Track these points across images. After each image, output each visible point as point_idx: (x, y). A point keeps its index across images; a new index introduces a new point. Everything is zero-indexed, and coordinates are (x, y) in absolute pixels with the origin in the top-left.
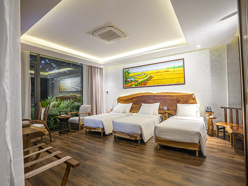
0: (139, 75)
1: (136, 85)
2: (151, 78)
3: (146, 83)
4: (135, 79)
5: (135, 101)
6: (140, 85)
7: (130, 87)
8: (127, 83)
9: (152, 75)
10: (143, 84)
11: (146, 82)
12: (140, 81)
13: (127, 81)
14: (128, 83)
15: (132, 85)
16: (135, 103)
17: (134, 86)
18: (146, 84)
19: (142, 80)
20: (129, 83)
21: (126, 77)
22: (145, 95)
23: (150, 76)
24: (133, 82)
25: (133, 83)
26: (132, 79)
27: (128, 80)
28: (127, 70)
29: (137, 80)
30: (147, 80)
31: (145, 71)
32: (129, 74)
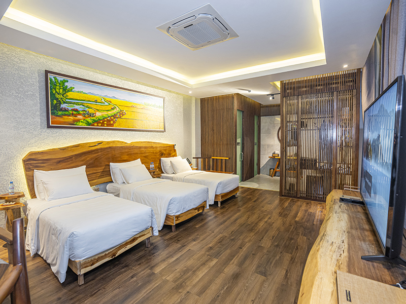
0: (96, 101)
1: (88, 124)
2: (122, 114)
3: (112, 122)
4: (87, 109)
5: (92, 159)
6: (100, 125)
7: (72, 126)
8: (60, 113)
9: (125, 109)
10: (106, 124)
11: (112, 120)
12: (99, 115)
13: (61, 110)
14: (65, 115)
15: (78, 121)
16: (92, 164)
17: (84, 124)
18: (112, 125)
19: (105, 114)
20: (69, 115)
21: (57, 96)
22: (114, 146)
23: (121, 111)
24: (80, 114)
25: (80, 117)
26: (76, 107)
27: (63, 106)
28: (60, 78)
29: (91, 111)
30: (114, 116)
31: (110, 97)
32: (66, 90)
